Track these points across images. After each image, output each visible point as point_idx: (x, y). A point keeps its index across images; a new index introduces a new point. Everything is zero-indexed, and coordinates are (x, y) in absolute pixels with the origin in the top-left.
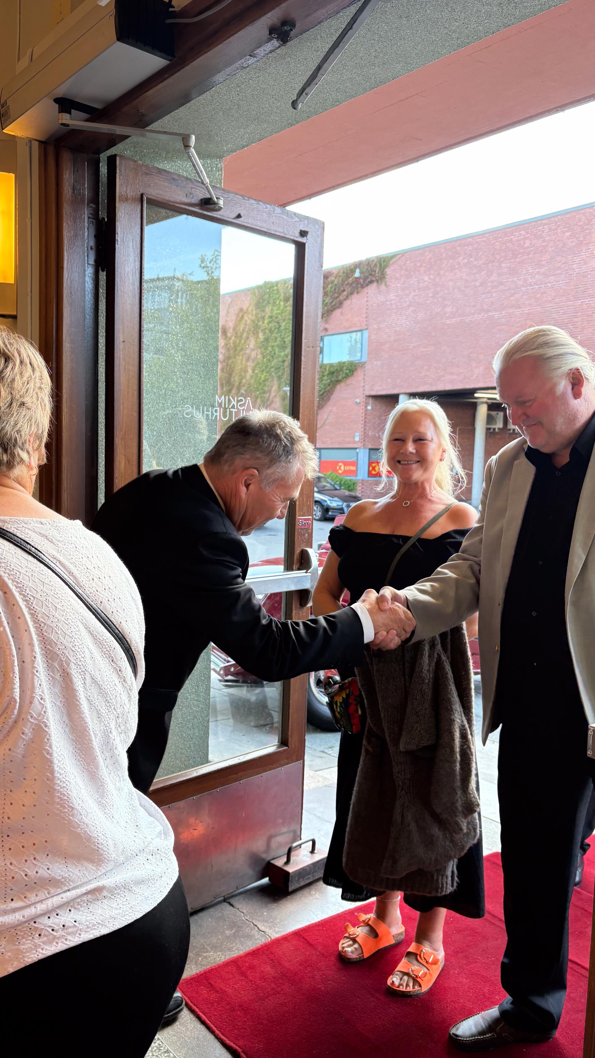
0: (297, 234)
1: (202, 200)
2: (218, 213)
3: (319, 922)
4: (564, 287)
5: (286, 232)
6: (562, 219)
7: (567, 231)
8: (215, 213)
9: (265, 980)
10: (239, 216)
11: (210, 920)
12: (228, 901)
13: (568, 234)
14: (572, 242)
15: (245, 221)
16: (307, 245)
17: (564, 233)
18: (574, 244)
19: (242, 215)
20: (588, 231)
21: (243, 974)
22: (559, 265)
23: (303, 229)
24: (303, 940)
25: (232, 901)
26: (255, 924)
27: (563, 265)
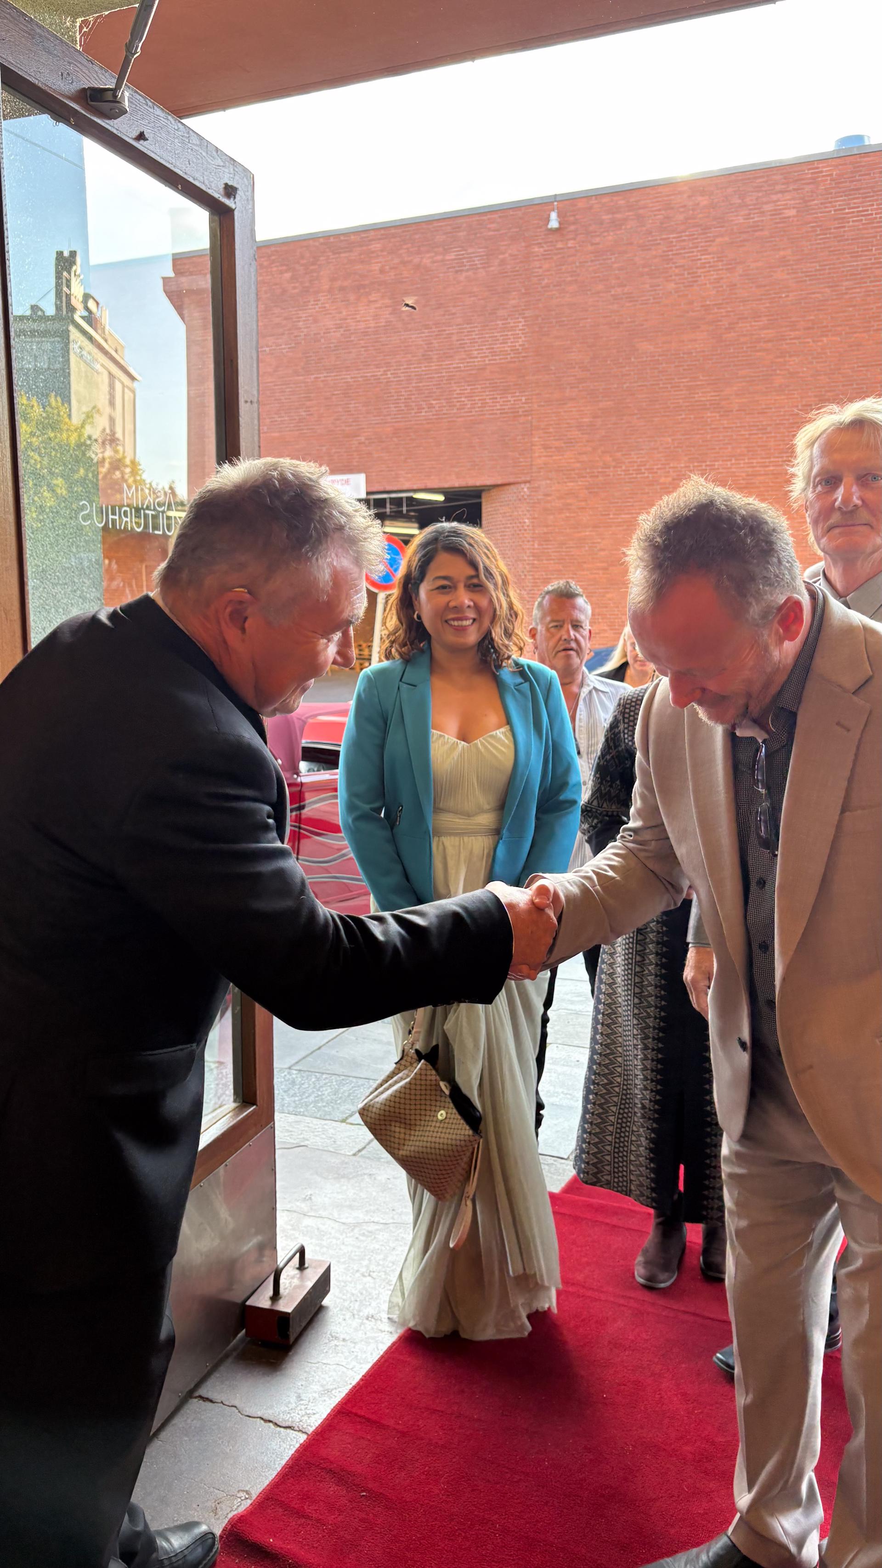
0: (222, 191)
1: (84, 90)
2: (111, 122)
3: (362, 1380)
4: (290, 354)
5: (207, 182)
6: (276, 251)
7: (286, 271)
8: (107, 121)
9: (339, 1510)
10: (141, 137)
11: (186, 1439)
12: (197, 1394)
13: (288, 275)
14: (294, 288)
15: (151, 148)
16: (236, 213)
17: (281, 272)
18: (296, 291)
19: (147, 136)
20: (315, 274)
21: (300, 1514)
22: (277, 320)
23: (230, 183)
24: (358, 1419)
25: (202, 1392)
26: (267, 1419)
27: (284, 322)
